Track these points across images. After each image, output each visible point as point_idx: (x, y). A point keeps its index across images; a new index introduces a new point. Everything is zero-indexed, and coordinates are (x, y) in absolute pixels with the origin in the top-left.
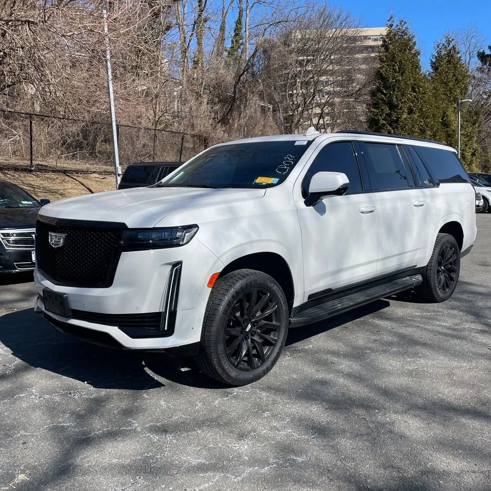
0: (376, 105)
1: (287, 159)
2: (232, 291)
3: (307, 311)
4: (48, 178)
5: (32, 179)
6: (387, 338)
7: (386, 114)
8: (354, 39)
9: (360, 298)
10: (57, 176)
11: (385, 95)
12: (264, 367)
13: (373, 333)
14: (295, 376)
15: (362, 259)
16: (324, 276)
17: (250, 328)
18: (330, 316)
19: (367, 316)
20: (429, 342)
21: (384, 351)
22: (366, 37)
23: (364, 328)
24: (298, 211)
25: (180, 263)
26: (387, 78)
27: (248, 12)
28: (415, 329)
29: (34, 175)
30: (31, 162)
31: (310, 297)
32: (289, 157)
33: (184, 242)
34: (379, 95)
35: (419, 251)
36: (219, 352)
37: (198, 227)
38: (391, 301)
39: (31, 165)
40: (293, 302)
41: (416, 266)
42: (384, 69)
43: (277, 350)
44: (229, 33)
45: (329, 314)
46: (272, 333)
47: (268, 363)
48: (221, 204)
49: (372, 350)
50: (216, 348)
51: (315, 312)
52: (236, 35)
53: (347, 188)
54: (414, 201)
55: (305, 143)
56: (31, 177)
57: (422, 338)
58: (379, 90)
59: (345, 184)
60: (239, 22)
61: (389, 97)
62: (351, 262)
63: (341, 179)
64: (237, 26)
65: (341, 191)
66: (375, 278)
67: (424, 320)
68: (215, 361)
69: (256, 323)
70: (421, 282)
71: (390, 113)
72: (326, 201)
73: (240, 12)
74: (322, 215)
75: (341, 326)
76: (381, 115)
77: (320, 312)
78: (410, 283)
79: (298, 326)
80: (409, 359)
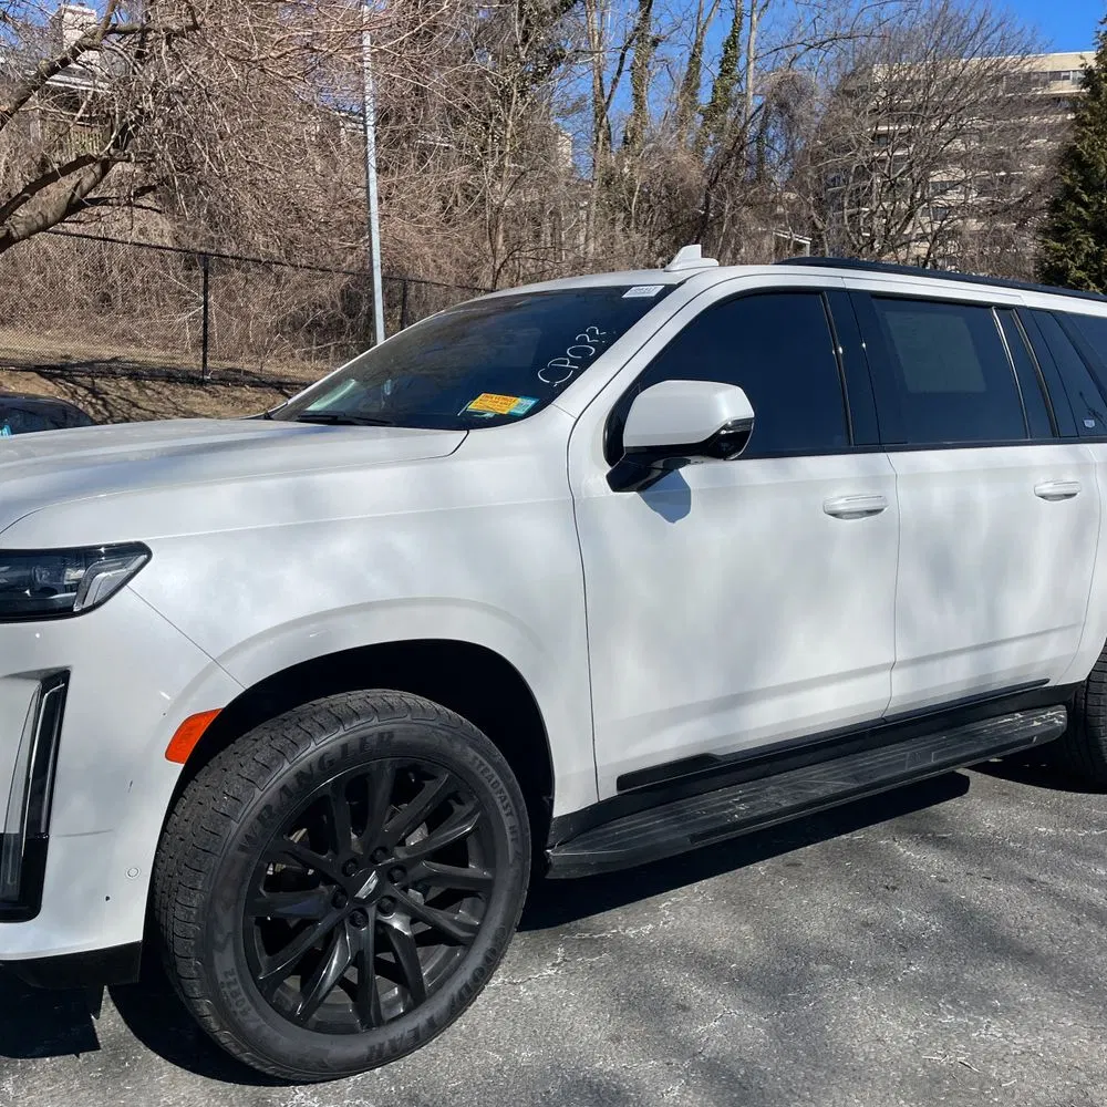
0: (1059, 233)
1: (583, 341)
2: (285, 771)
3: (625, 822)
4: (236, 398)
5: (199, 400)
6: (910, 916)
7: (1087, 255)
8: (1029, 80)
9: (826, 782)
10: (258, 396)
11: (1086, 206)
12: (420, 1019)
13: (871, 895)
14: (526, 1055)
15: (834, 659)
16: (678, 715)
17: (372, 886)
18: (699, 845)
19: (879, 827)
20: (1046, 948)
21: (878, 973)
22: (1056, 76)
23: (849, 872)
24: (575, 507)
25: (63, 676)
26: (1093, 165)
27: (755, 18)
28: (1016, 889)
29: (206, 391)
30: (205, 361)
31: (623, 781)
32: (592, 334)
33: (89, 603)
34: (1070, 207)
35: (1054, 638)
36: (221, 978)
37: (149, 553)
38: (976, 778)
39: (205, 370)
40: (552, 802)
41: (1047, 681)
42: (1086, 143)
43: (476, 959)
44: (710, 71)
45: (694, 838)
46: (467, 901)
47: (437, 1006)
48: (272, 477)
49: (840, 962)
50: (208, 964)
51: (647, 829)
52: (725, 72)
53: (746, 434)
54: (1042, 480)
55: (653, 292)
56: (197, 396)
57: (1026, 928)
58: (1069, 193)
59: (738, 423)
60: (732, 43)
61: (1096, 213)
62: (786, 673)
63: (729, 404)
64: (726, 52)
65: (724, 445)
66: (884, 720)
67: (1059, 854)
68: (205, 1007)
69: (397, 872)
70: (1061, 731)
71: (1099, 253)
72: (692, 473)
73: (735, 21)
74: (672, 519)
75: (779, 858)
76: (1072, 258)
77: (660, 831)
78: (1018, 737)
79: (575, 874)
80: (950, 1018)
